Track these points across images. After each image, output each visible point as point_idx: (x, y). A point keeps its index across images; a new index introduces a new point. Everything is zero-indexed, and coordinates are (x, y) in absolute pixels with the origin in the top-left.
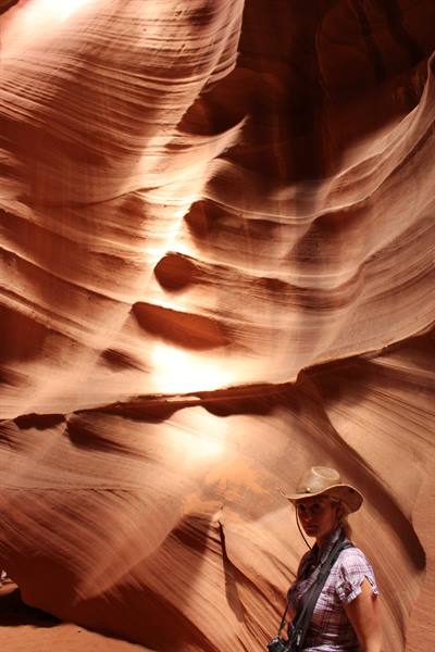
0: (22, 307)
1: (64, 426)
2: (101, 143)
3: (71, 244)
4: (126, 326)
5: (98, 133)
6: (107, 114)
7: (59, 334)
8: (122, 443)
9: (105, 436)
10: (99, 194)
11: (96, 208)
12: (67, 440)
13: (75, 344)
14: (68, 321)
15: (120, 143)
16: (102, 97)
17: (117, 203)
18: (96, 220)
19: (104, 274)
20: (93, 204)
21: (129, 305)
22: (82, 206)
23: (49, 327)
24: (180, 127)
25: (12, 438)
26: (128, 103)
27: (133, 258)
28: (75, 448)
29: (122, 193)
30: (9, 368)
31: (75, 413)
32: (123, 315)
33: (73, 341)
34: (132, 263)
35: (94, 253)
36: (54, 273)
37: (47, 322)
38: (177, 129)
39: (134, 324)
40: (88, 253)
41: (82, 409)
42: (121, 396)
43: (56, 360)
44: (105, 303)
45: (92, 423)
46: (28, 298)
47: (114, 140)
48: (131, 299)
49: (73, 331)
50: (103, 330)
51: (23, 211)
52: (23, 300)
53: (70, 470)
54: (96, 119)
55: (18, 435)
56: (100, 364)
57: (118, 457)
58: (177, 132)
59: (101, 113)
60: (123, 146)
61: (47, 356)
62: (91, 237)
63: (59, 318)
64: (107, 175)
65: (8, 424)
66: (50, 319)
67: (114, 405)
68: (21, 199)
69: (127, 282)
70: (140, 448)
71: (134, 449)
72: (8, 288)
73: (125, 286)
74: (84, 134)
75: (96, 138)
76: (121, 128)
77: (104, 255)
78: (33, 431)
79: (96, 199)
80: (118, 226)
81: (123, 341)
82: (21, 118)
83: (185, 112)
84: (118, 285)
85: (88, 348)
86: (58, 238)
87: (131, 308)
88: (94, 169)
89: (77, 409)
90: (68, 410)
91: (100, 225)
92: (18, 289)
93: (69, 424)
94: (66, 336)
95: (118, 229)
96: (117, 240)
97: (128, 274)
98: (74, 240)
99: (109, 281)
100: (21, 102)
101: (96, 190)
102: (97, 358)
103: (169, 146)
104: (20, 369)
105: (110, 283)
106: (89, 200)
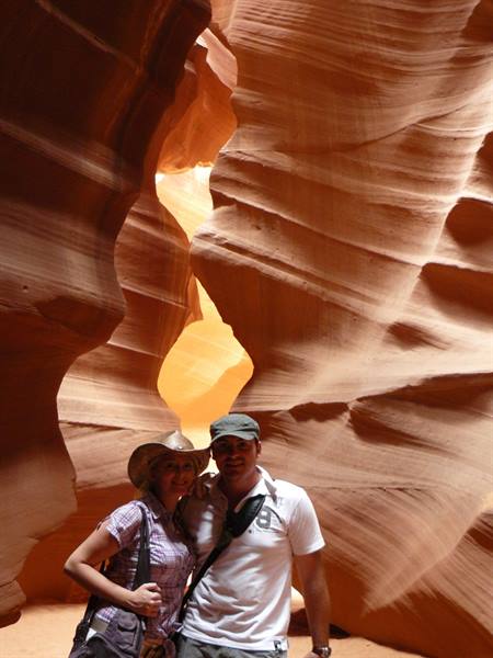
0: (292, 278)
1: (347, 415)
2: (369, 66)
3: (345, 196)
4: (416, 294)
5: (364, 55)
6: (373, 29)
7: (337, 307)
8: (416, 435)
9: (394, 426)
10: (372, 130)
11: (371, 149)
12: (351, 433)
13: (358, 319)
14: (347, 291)
15: (393, 63)
16: (365, 9)
17: (399, 139)
18: (372, 164)
19: (387, 230)
20: (366, 144)
21: (418, 267)
22: (354, 148)
23: (325, 299)
24: (466, 34)
25: (288, 432)
26: (398, 11)
27: (422, 208)
28: (359, 441)
29: (402, 126)
30: (280, 350)
31: (360, 400)
32: (412, 280)
33: (354, 314)
34: (419, 214)
35: (373, 205)
36: (327, 234)
37: (323, 293)
38: (461, 37)
39: (424, 291)
40: (364, 204)
41: (366, 395)
42: (412, 378)
43: (336, 339)
44: (391, 266)
45: (378, 411)
46: (297, 267)
47: (385, 60)
48: (421, 260)
49: (354, 303)
50: (389, 300)
51: (283, 162)
52: (292, 269)
53: (355, 467)
54: (360, 37)
55: (295, 427)
56: (387, 342)
57: (411, 450)
58: (462, 42)
59: (365, 29)
60: (395, 67)
61: (325, 334)
62: (368, 185)
63: (336, 287)
64: (381, 106)
65: (282, 415)
66: (324, 289)
67: (404, 389)
68: (280, 148)
69: (415, 239)
70: (437, 440)
71: (430, 442)
72: (273, 257)
73: (413, 243)
74: (347, 58)
75: (362, 60)
76: (392, 44)
77: (386, 207)
78: (313, 424)
79: (369, 137)
80: (400, 169)
81: (414, 312)
82: (270, 50)
83: (470, 14)
84: (405, 243)
85: (372, 322)
86: (327, 190)
87: (420, 271)
88: (364, 99)
89: (361, 396)
90: (350, 398)
91: (378, 169)
92: (285, 257)
93: (352, 414)
94: (347, 310)
95: (399, 172)
96: (399, 186)
97: (415, 228)
98: (347, 190)
99: (393, 238)
100: (270, 30)
101: (368, 126)
102: (383, 334)
103: (456, 60)
104: (293, 352)
105: (396, 241)
106: (360, 139)
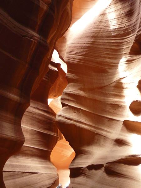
0: (85, 127)
1: (103, 168)
2: (104, 65)
3: (100, 102)
4: (122, 130)
6: (104, 54)
7: (99, 135)
8: (124, 174)
9: (118, 172)
10: (106, 83)
11: (106, 88)
12: (105, 174)
13: (105, 138)
14: (102, 130)
15: (110, 63)
16: (101, 49)
17: (113, 85)
18: (107, 92)
19: (112, 111)
20: (105, 86)
21: (122, 121)
22: (101, 88)
23: (96, 132)
25: (86, 174)
26: (111, 49)
27: (122, 104)
28: (107, 177)
29: (114, 81)
30: (83, 148)
31: (107, 163)
32: (121, 125)
33: (105, 137)
34: (121, 106)
35: (108, 104)
36: (95, 113)
37: (95, 131)
38: (129, 54)
39: (125, 129)
40: (105, 104)
41: (109, 162)
42: (122, 156)
43: (99, 144)
44: (114, 122)
45: (113, 167)
46: (87, 123)
47: (108, 63)
48: (122, 119)
49: (104, 133)
50: (114, 132)
51: (82, 93)
52: (85, 124)
53: (107, 185)
54: (101, 57)
55: (88, 172)
56: (114, 145)
57: (124, 179)
58: (129, 56)
59: (102, 54)
60: (111, 64)
61: (96, 143)
62: (106, 98)
63: (99, 129)
64: (108, 76)
65: (84, 168)
66: (95, 130)
67: (120, 160)
68: (80, 89)
69: (121, 113)
70: (132, 176)
71: (130, 176)
72: (80, 121)
73: (120, 114)
74: (97, 63)
75: (102, 63)
76: (110, 58)
77: (111, 104)
78: (93, 171)
79: (105, 85)
80: (115, 93)
81: (122, 135)
82: (76, 62)
83: (131, 48)
84: (118, 114)
85: (110, 139)
86: (95, 101)
87: (123, 123)
88: (103, 74)
89: (107, 162)
90: (104, 163)
91: (108, 93)
92: (83, 120)
93: (105, 168)
94: (102, 135)
95: (115, 94)
96: (115, 98)
97: (120, 110)
98: (100, 100)
99: (114, 113)
100: (75, 57)
101: (105, 81)
102: (113, 142)
103: (127, 61)
104: (87, 149)
105: (115, 114)
106: (103, 85)
